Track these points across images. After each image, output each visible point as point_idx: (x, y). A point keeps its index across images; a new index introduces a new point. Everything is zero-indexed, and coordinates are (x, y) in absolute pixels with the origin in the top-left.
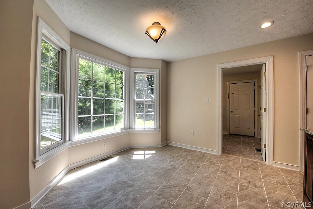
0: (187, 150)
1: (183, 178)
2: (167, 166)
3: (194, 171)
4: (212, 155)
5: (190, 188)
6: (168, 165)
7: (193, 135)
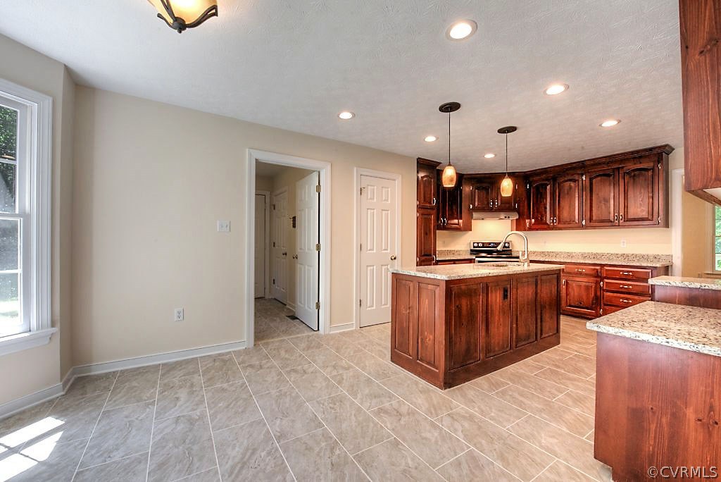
0: (170, 368)
1: (243, 426)
2: (167, 431)
3: (245, 400)
4: (238, 353)
5: (279, 432)
6: (166, 427)
7: (181, 318)
